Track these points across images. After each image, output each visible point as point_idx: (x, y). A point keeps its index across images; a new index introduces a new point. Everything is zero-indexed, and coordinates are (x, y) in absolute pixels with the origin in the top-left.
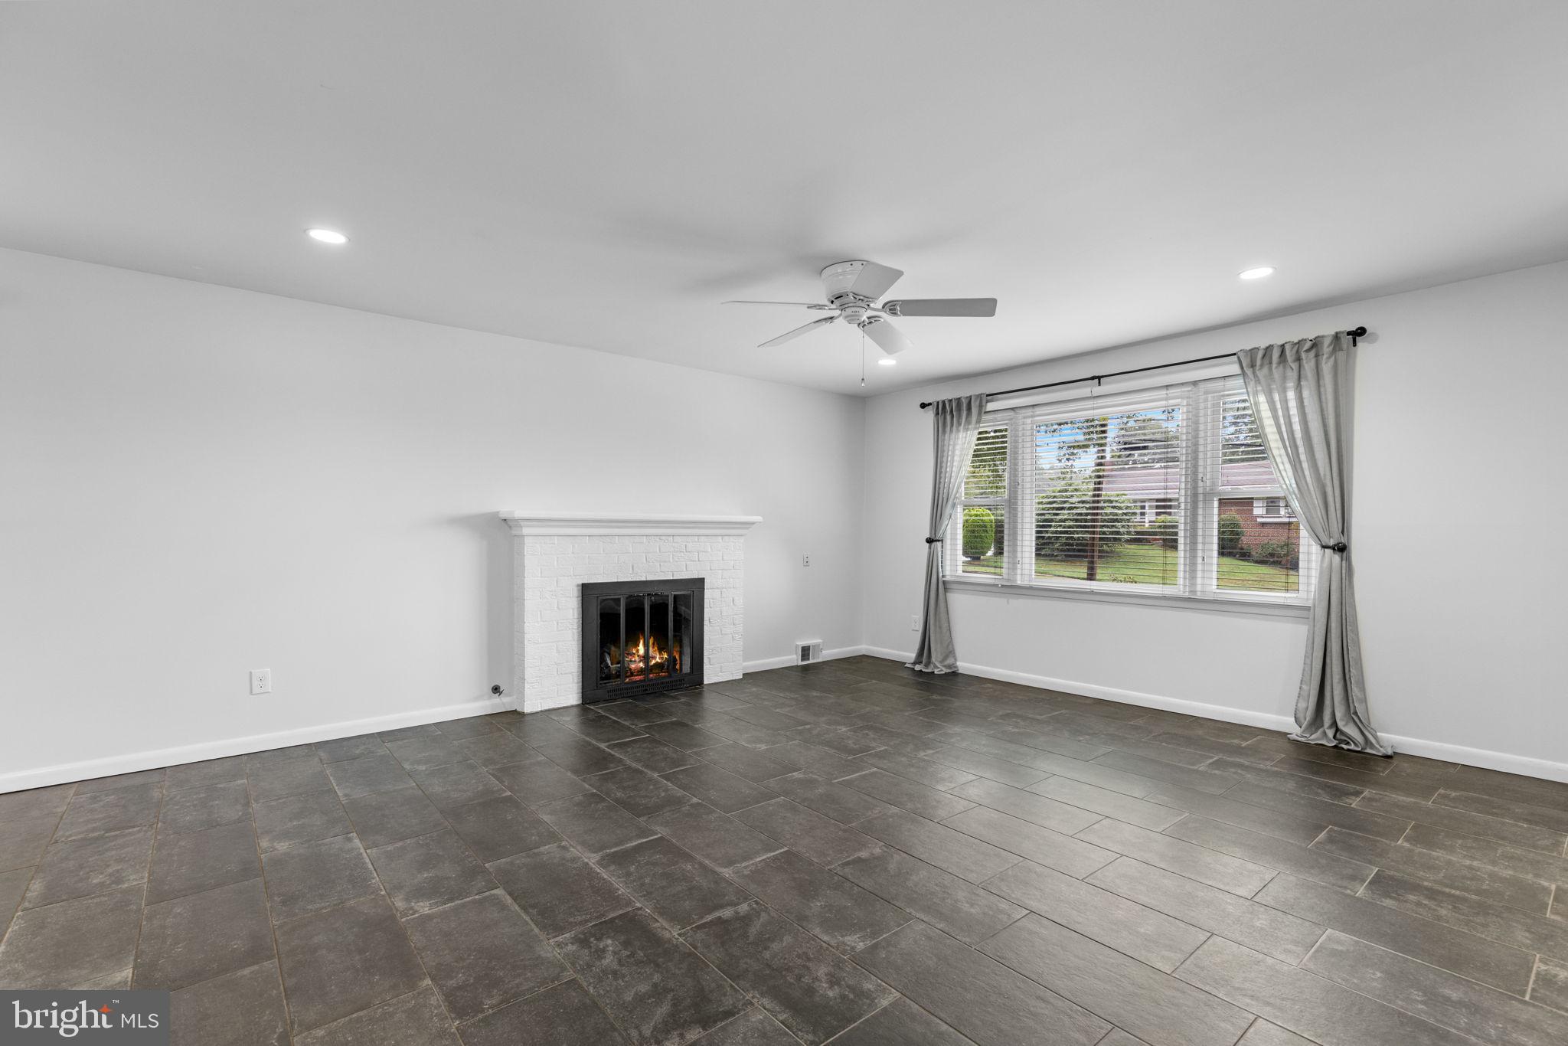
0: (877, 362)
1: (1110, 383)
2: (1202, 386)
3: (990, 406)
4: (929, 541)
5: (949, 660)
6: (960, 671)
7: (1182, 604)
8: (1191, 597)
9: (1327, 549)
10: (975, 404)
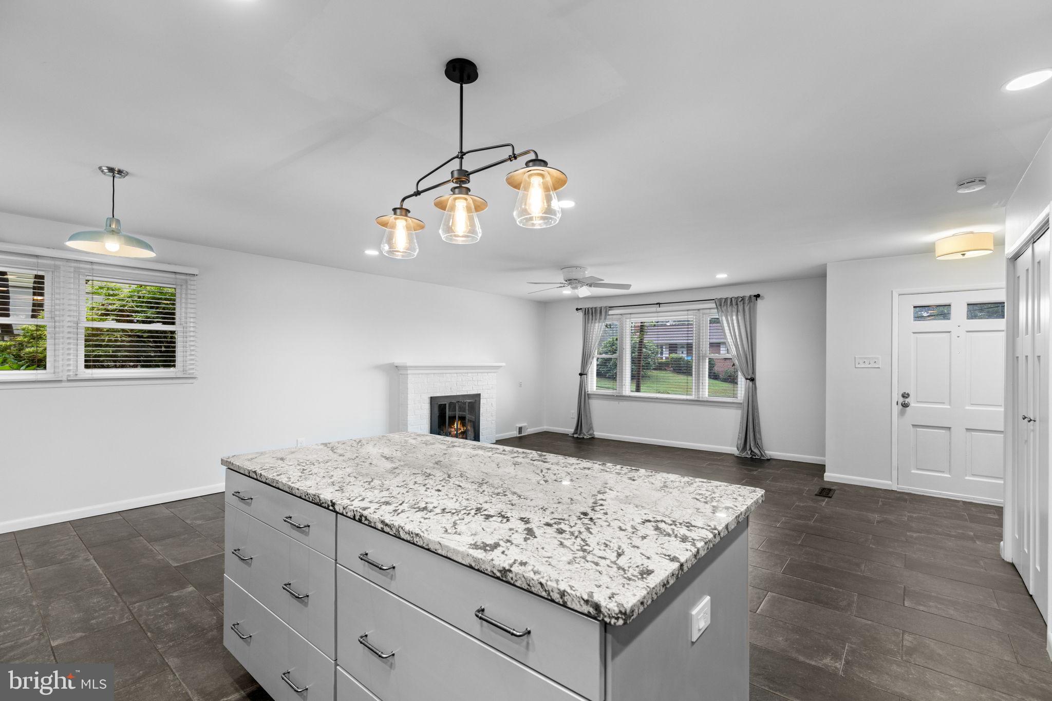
1: (664, 307)
2: (701, 311)
3: (611, 312)
4: (581, 374)
5: (591, 432)
6: (596, 437)
7: (694, 403)
8: (698, 400)
9: (748, 380)
10: (603, 311)
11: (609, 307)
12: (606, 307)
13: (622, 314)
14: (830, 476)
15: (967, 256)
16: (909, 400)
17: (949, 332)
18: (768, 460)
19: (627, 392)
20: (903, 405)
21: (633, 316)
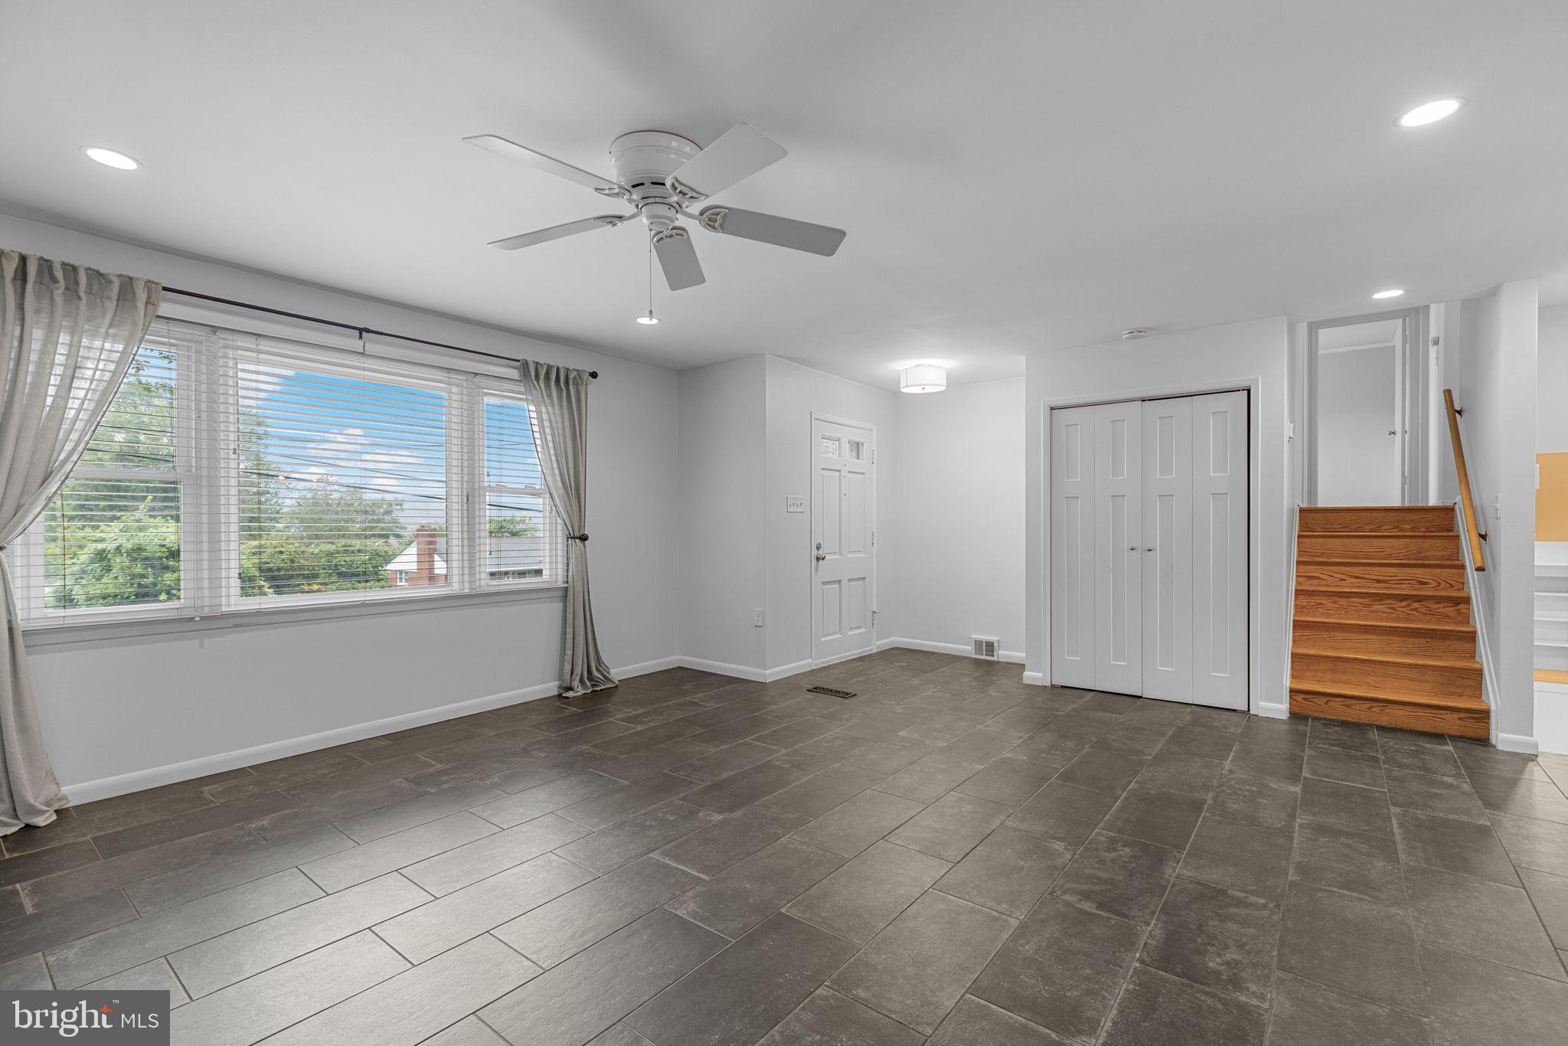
3: (166, 308)
6: (74, 803)
7: (464, 602)
8: (474, 592)
9: (576, 540)
10: (142, 296)
11: (165, 289)
12: (148, 283)
13: (214, 329)
14: (770, 673)
15: (925, 391)
16: (821, 553)
17: (839, 471)
18: (616, 687)
19: (233, 600)
20: (818, 559)
21: (265, 345)
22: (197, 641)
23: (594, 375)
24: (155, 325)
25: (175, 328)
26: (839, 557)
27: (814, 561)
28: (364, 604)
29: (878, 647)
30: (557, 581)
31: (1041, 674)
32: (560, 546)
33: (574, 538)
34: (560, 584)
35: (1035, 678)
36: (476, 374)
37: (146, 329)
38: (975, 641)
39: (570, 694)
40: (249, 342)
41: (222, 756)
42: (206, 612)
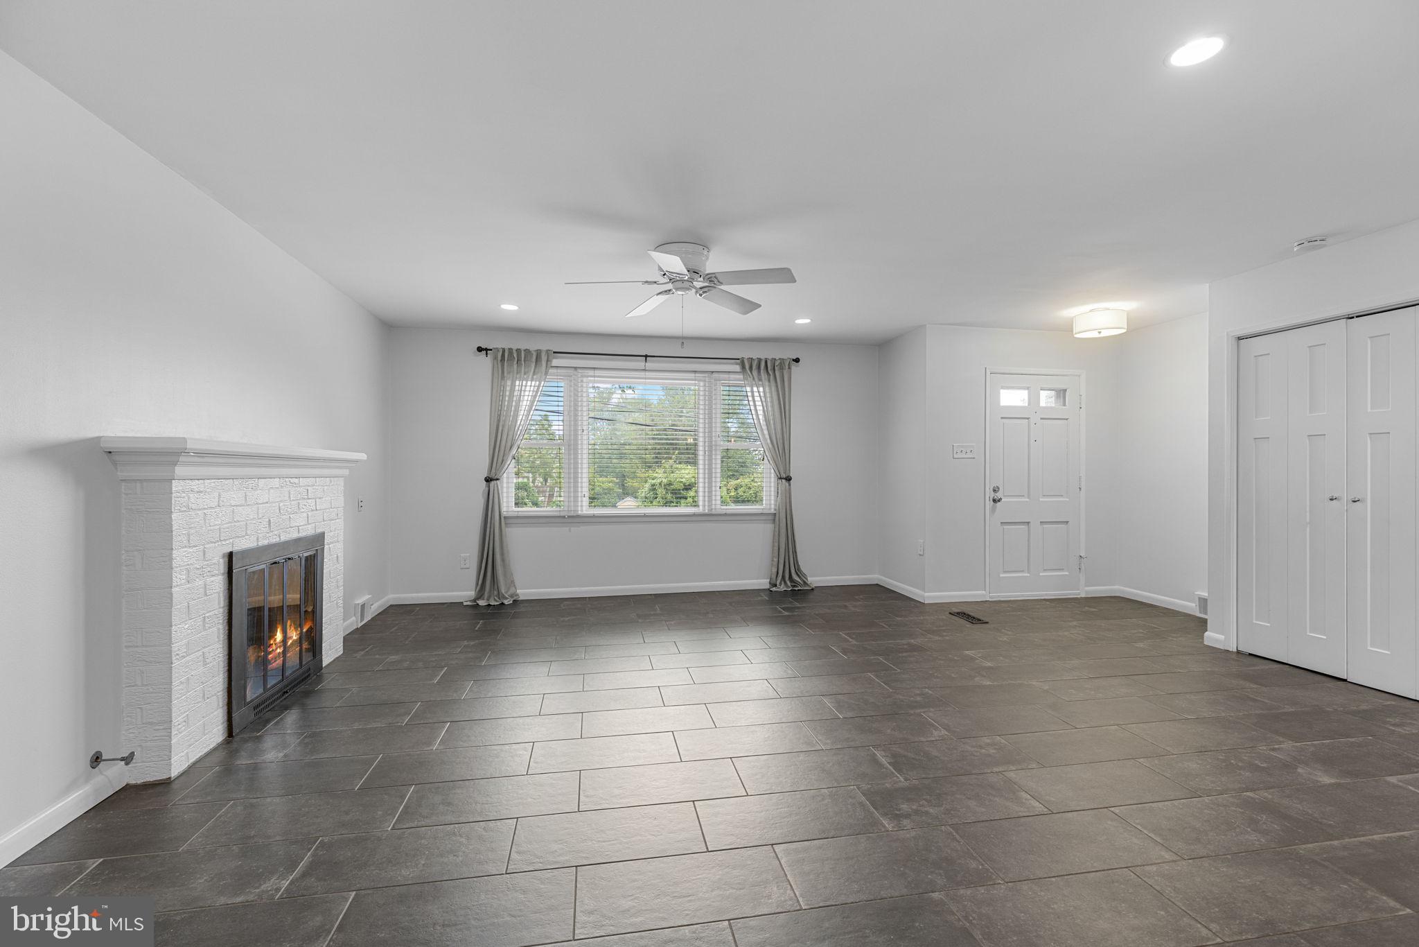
0: (500, 306)
1: (653, 362)
2: (715, 375)
3: (555, 362)
4: (488, 480)
5: (512, 591)
6: (521, 598)
7: (704, 518)
8: (710, 513)
9: (783, 480)
10: (544, 358)
11: (554, 352)
12: (548, 351)
13: (576, 368)
14: (929, 596)
15: (1102, 335)
16: (999, 495)
17: (1028, 419)
18: (812, 589)
19: (584, 508)
20: (994, 501)
21: (598, 373)
22: (567, 529)
23: (797, 360)
24: (551, 371)
25: (559, 371)
26: (1028, 500)
27: (989, 504)
28: (645, 516)
29: (1086, 592)
30: (770, 509)
31: (1223, 637)
32: (772, 484)
33: (781, 478)
34: (773, 511)
35: (1217, 640)
36: (713, 372)
37: (546, 374)
38: (1199, 598)
39: (774, 589)
40: (591, 373)
41: (577, 589)
42: (572, 514)
